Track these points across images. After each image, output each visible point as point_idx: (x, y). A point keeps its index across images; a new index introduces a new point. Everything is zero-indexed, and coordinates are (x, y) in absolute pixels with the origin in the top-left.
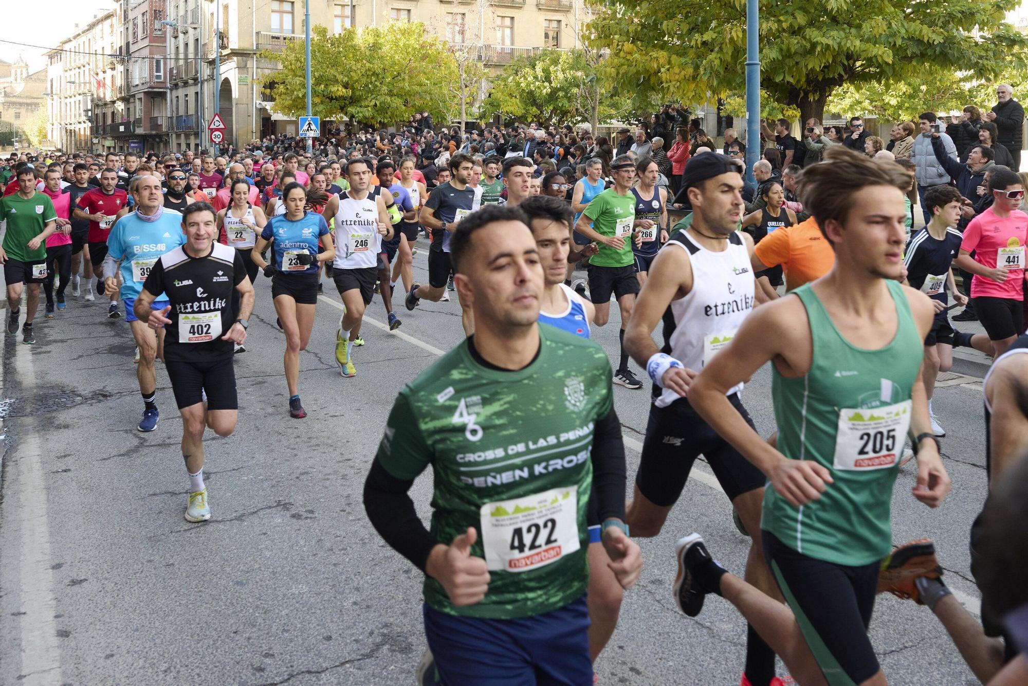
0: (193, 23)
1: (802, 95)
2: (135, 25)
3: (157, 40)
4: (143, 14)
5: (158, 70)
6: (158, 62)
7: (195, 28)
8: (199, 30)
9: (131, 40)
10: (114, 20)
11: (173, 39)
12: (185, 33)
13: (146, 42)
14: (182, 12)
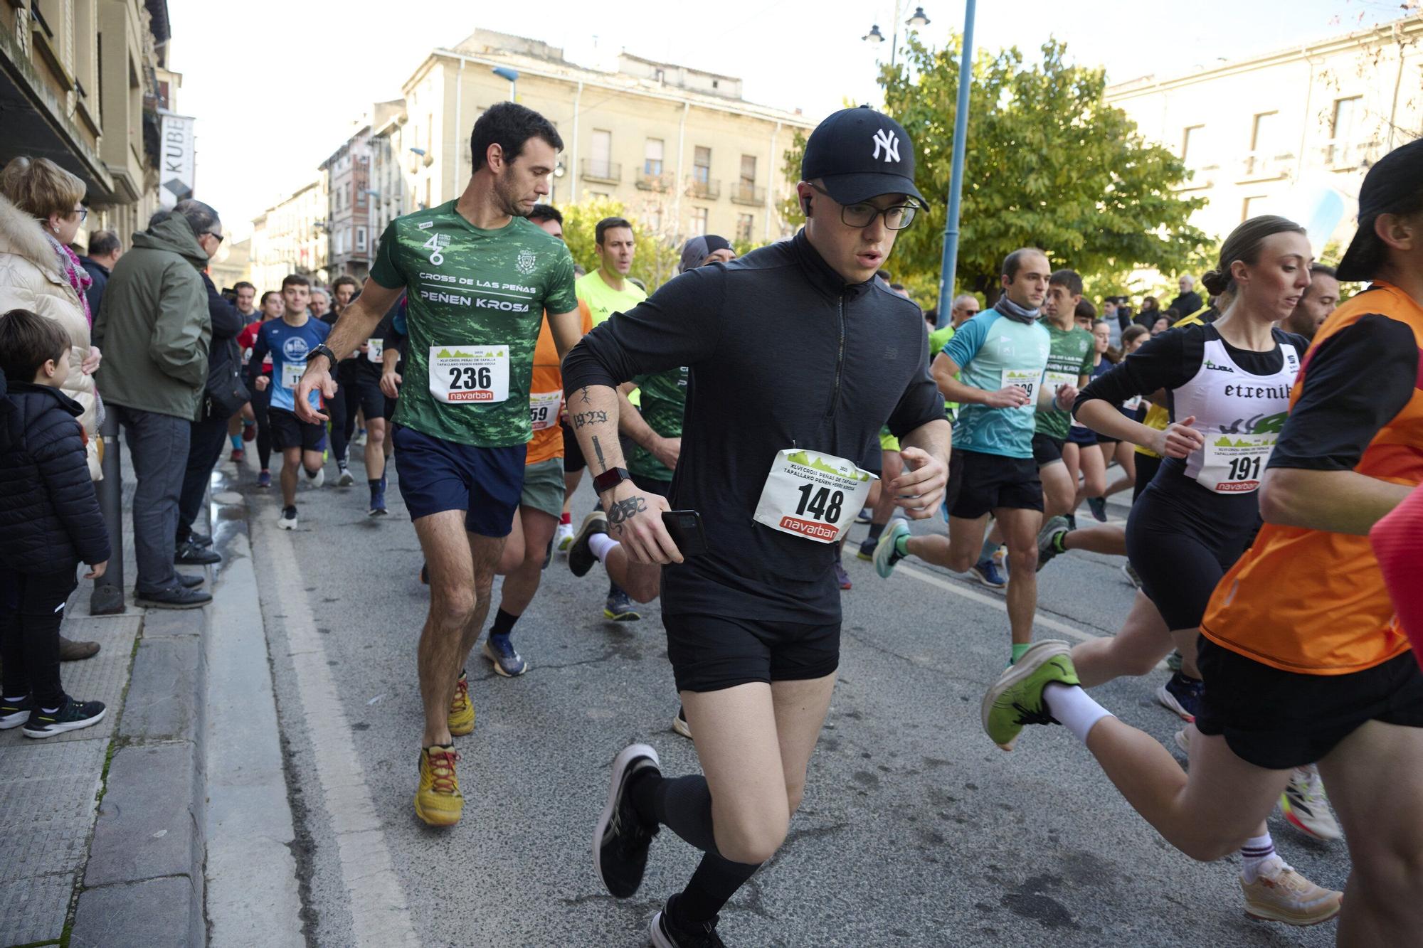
0: (396, 195)
1: (989, 281)
2: (339, 195)
3: (360, 209)
4: (347, 184)
5: (361, 240)
6: (361, 233)
7: (398, 200)
8: (401, 202)
9: (334, 210)
10: (319, 190)
11: (376, 211)
12: (388, 204)
13: (350, 213)
14: (385, 184)
